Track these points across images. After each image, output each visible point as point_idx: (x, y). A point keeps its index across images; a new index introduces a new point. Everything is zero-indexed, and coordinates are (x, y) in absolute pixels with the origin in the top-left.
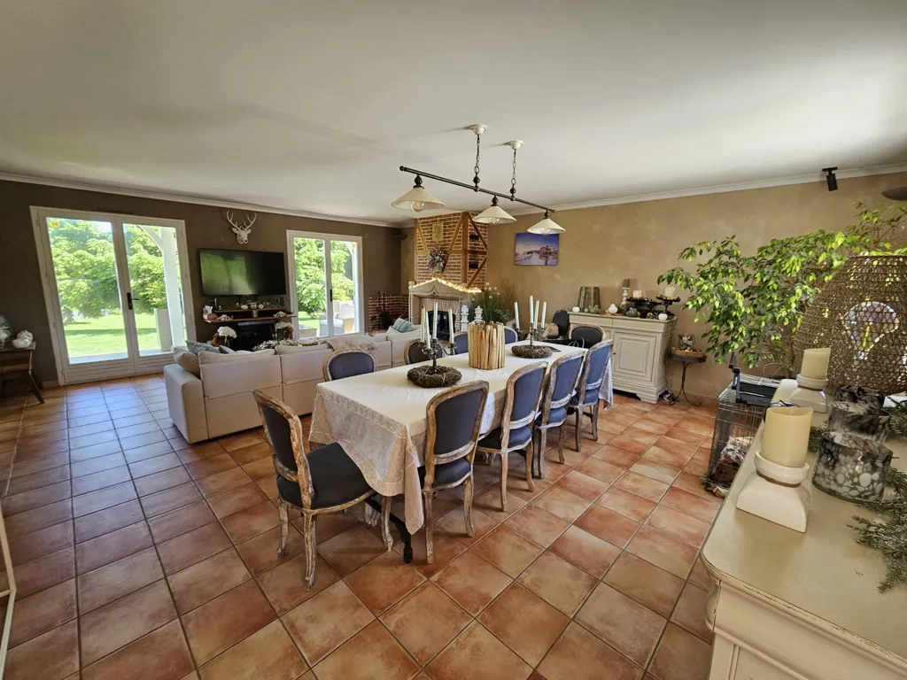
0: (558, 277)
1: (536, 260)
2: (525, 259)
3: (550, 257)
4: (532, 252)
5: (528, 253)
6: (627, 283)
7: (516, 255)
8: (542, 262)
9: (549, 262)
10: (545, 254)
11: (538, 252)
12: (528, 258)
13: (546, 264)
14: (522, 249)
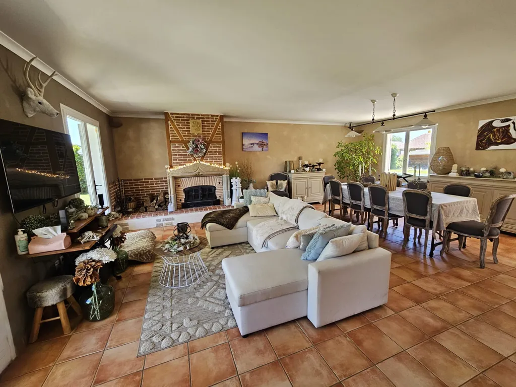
0: (269, 157)
1: (256, 148)
2: (250, 147)
3: (265, 147)
4: (253, 144)
5: (252, 144)
6: (300, 158)
7: (243, 145)
8: (260, 149)
9: (264, 149)
10: (262, 145)
11: (257, 144)
12: (252, 147)
13: (263, 150)
14: (247, 142)
